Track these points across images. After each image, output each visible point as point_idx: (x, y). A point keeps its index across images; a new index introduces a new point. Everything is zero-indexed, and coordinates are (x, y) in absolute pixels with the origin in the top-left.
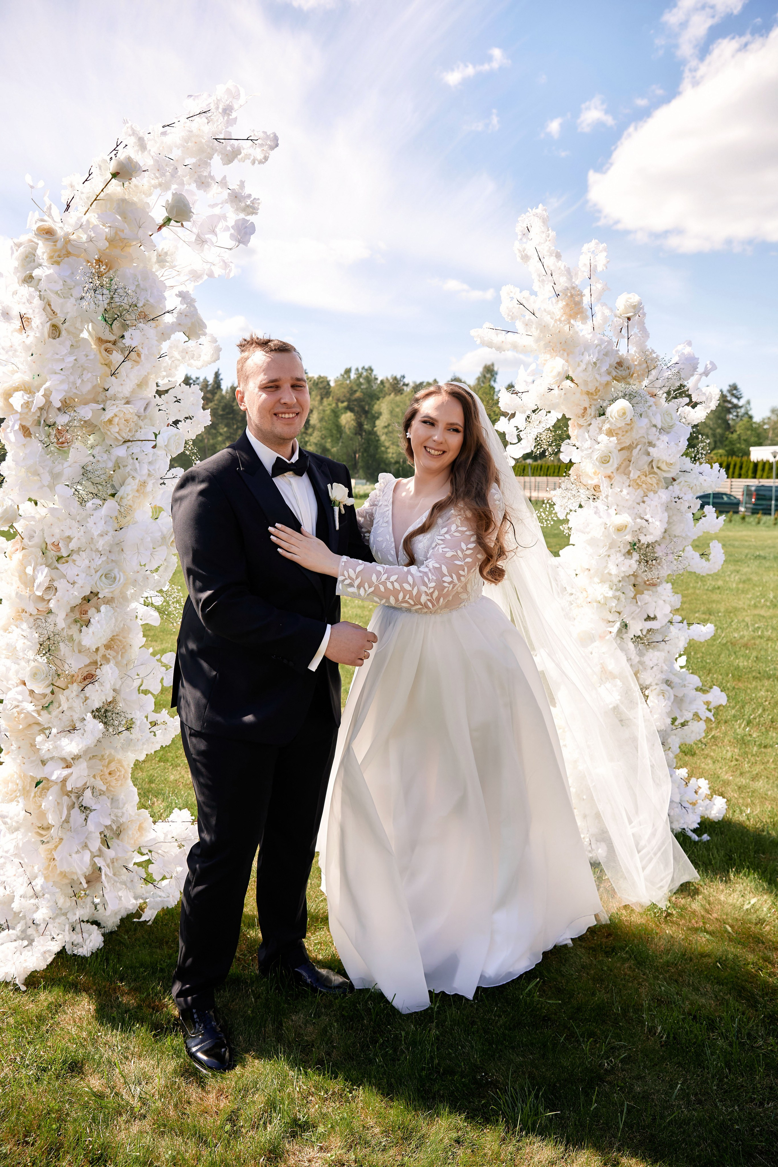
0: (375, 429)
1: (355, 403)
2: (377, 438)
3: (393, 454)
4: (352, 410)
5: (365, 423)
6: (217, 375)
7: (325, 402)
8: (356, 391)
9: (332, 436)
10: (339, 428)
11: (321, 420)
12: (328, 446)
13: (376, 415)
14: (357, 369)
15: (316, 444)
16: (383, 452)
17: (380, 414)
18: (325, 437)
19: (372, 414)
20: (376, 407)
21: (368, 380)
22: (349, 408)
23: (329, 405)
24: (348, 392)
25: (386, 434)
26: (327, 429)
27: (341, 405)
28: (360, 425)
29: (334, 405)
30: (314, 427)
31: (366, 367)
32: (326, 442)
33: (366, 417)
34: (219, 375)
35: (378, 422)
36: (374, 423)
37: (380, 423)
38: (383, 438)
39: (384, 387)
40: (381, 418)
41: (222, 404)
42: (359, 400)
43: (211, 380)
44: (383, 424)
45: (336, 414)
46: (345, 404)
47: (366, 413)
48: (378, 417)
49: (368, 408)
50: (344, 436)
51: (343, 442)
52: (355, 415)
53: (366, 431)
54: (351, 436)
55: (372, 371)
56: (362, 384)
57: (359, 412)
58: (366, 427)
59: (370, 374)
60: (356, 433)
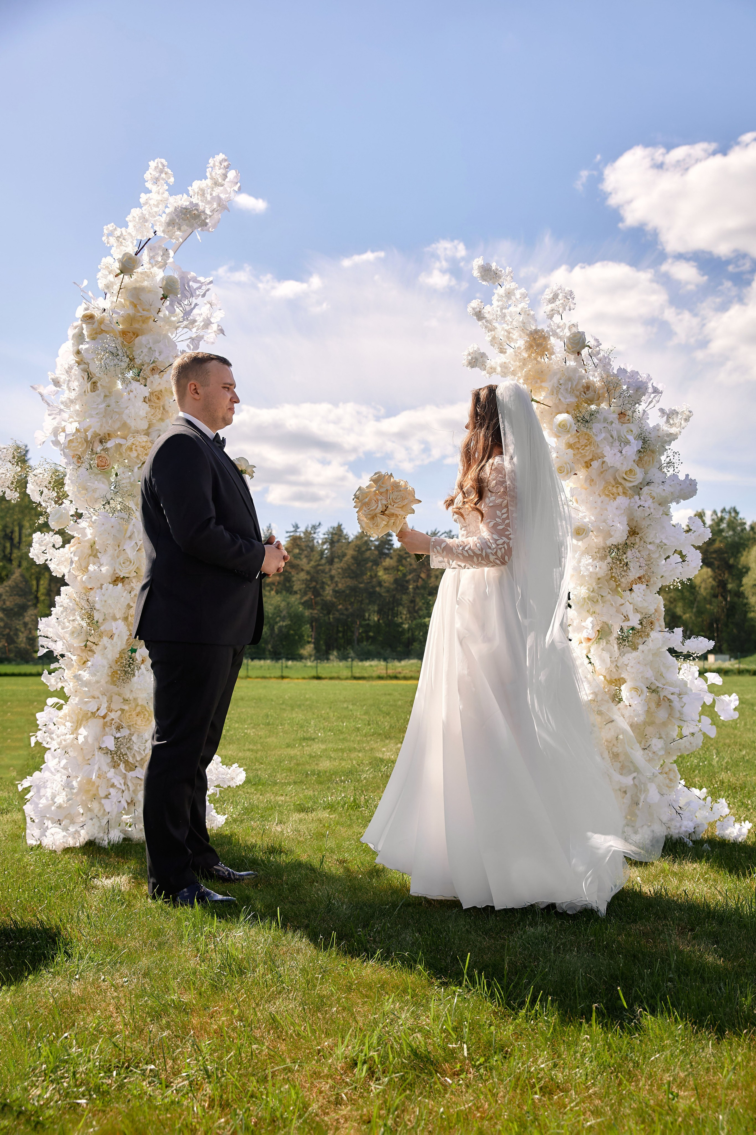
0: (742, 588)
1: (714, 556)
2: (745, 601)
5: (730, 581)
13: (744, 570)
14: (715, 512)
18: (675, 600)
19: (738, 569)
20: (743, 560)
21: (732, 525)
28: (722, 584)
31: (727, 509)
32: (675, 607)
33: (730, 573)
35: (745, 580)
36: (741, 581)
37: (749, 581)
40: (750, 573)
42: (719, 551)
44: (753, 582)
47: (730, 568)
48: (747, 572)
49: (731, 561)
50: (699, 598)
51: (697, 607)
52: (713, 570)
53: (730, 591)
54: (708, 597)
55: (737, 513)
56: (722, 531)
57: (718, 568)
58: (730, 586)
59: (734, 518)
60: (715, 596)
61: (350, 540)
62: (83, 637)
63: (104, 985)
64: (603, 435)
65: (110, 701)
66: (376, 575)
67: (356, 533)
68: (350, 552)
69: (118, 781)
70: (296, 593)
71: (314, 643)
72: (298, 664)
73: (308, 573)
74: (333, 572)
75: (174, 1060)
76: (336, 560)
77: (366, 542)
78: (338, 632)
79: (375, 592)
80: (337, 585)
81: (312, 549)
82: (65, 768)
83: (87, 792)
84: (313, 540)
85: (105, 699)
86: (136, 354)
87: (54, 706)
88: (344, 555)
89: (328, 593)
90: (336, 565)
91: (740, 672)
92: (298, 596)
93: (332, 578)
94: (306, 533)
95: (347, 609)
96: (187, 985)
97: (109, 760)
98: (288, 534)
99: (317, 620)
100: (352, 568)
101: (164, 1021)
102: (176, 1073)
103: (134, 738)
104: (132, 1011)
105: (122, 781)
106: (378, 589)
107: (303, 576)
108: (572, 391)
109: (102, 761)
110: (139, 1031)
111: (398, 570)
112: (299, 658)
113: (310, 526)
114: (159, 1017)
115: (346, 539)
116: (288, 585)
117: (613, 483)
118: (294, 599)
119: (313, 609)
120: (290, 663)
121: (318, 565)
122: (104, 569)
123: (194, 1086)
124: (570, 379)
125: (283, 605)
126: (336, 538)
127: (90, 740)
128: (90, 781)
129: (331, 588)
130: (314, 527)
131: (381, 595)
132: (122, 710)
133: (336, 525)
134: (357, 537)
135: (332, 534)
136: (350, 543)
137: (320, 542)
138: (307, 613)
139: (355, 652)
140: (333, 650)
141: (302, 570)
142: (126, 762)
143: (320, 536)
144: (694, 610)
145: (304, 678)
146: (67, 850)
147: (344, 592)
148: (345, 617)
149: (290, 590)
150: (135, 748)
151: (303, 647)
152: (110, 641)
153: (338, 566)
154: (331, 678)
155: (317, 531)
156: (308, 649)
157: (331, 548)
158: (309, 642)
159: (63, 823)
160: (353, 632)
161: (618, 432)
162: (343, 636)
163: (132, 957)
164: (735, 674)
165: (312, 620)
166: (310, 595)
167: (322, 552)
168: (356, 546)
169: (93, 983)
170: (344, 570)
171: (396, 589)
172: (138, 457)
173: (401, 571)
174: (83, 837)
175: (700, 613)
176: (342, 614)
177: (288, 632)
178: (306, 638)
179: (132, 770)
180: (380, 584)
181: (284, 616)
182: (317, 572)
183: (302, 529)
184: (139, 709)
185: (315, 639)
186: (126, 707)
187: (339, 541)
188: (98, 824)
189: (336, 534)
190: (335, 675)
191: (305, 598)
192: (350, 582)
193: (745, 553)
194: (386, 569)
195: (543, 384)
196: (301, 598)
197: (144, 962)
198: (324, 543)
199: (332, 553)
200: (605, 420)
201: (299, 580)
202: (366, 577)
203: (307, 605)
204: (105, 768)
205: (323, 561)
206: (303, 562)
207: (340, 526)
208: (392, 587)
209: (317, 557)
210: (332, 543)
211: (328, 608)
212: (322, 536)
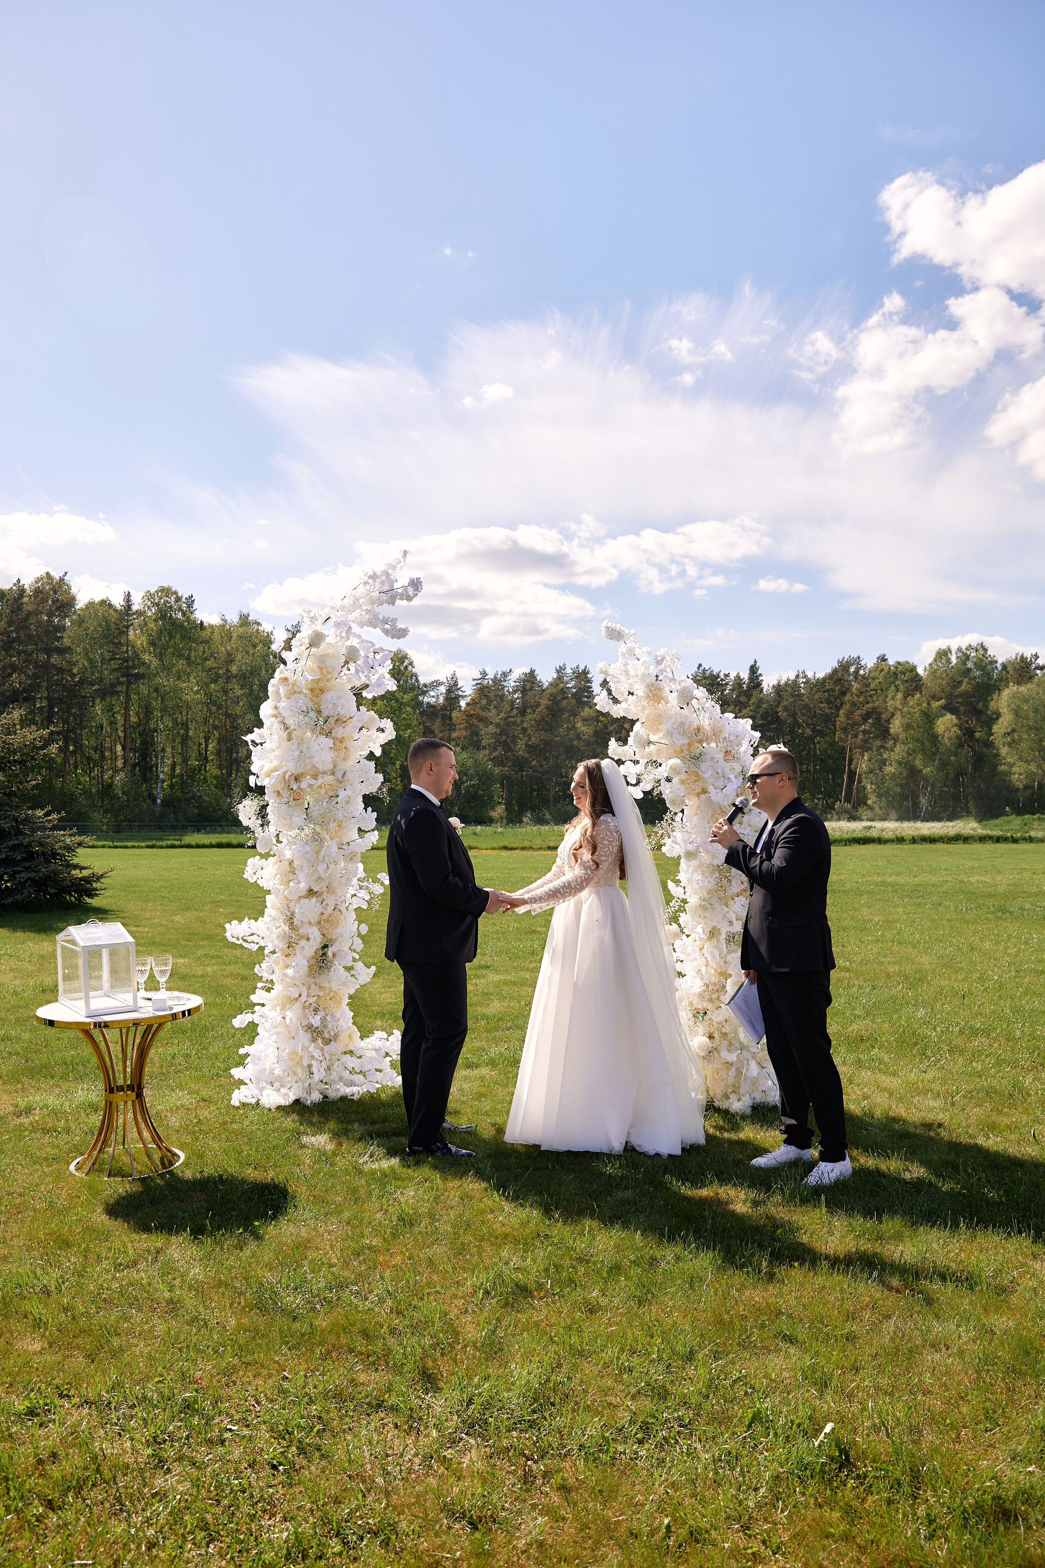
0: (991, 738)
1: (960, 700)
2: (994, 752)
3: (1020, 774)
4: (953, 711)
5: (977, 728)
6: (753, 669)
7: (911, 702)
8: (960, 683)
9: (924, 750)
10: (934, 738)
11: (908, 727)
12: (918, 763)
13: (994, 716)
14: (959, 650)
15: (899, 763)
16: (1003, 773)
17: (999, 715)
19: (987, 715)
20: (992, 705)
21: (979, 664)
22: (950, 708)
23: (918, 704)
24: (949, 684)
25: (1010, 745)
26: (917, 740)
27: (936, 704)
28: (967, 733)
29: (925, 705)
30: (896, 740)
33: (978, 720)
34: (757, 669)
35: (995, 728)
36: (991, 729)
37: (1000, 728)
38: (1004, 751)
39: (1008, 672)
40: (1000, 720)
41: (761, 711)
42: (965, 695)
43: (745, 675)
44: (1003, 731)
45: (929, 718)
46: (942, 702)
47: (978, 713)
48: (997, 719)
49: (980, 706)
50: (942, 749)
51: (940, 759)
52: (958, 718)
53: (977, 740)
54: (953, 749)
55: (985, 650)
56: (969, 670)
57: (965, 713)
58: (977, 735)
59: (983, 655)
60: (961, 745)
61: (545, 687)
62: (286, 940)
63: (321, 1231)
64: (710, 773)
65: (309, 988)
66: (574, 727)
67: (550, 680)
68: (545, 702)
69: (317, 1054)
70: (484, 748)
71: (505, 804)
72: (488, 829)
73: (497, 725)
74: (525, 725)
75: (369, 1284)
76: (529, 710)
77: (562, 689)
78: (533, 790)
79: (572, 746)
80: (530, 738)
81: (502, 698)
82: (275, 1042)
83: (292, 1060)
84: (503, 689)
85: (305, 988)
86: (323, 708)
87: (262, 988)
88: (539, 705)
89: (520, 747)
90: (529, 717)
91: (982, 839)
92: (487, 752)
93: (524, 730)
94: (495, 680)
95: (541, 766)
96: (376, 1233)
97: (310, 1037)
98: (475, 682)
99: (507, 778)
100: (546, 719)
101: (362, 1258)
102: (371, 1292)
103: (328, 1018)
104: (341, 1250)
105: (320, 1054)
106: (575, 743)
107: (492, 729)
108: (684, 733)
109: (304, 1037)
110: (346, 1264)
111: (598, 721)
112: (490, 821)
113: (500, 673)
114: (359, 1255)
115: (539, 686)
116: (475, 739)
117: (719, 812)
118: (481, 755)
119: (504, 766)
120: (479, 828)
121: (509, 717)
122: (302, 885)
123: (382, 1301)
124: (682, 724)
125: (470, 762)
126: (528, 685)
127: (294, 1020)
128: (294, 1053)
129: (523, 742)
130: (505, 674)
131: (578, 749)
132: (319, 996)
133: (528, 671)
134: (551, 684)
135: (524, 681)
136: (544, 691)
137: (511, 690)
138: (497, 770)
139: (550, 814)
140: (527, 811)
141: (491, 723)
142: (323, 1038)
143: (511, 683)
144: (936, 763)
145: (493, 849)
146: (280, 1108)
147: (537, 746)
148: (539, 775)
149: (478, 747)
150: (330, 1026)
151: (493, 808)
152: (307, 942)
153: (531, 717)
154: (523, 849)
155: (509, 678)
156: (499, 811)
157: (522, 698)
158: (500, 803)
159: (275, 1085)
160: (549, 791)
161: (723, 769)
162: (538, 795)
163: (338, 1212)
164: (975, 841)
165: (504, 780)
166: (500, 751)
167: (513, 702)
168: (551, 695)
169: (314, 1229)
170: (538, 722)
171: (596, 742)
172: (326, 793)
173: (602, 722)
174: (292, 1098)
175: (943, 765)
176: (536, 771)
177: (476, 792)
178: (496, 798)
179: (327, 1044)
180: (578, 738)
181: (471, 776)
182: (508, 724)
183: (491, 676)
184: (332, 994)
185: (506, 799)
186: (321, 994)
187: (531, 689)
188: (302, 1087)
189: (528, 681)
190: (527, 844)
191: (495, 754)
192: (544, 735)
193: (995, 697)
194: (584, 720)
195: (660, 727)
196: (490, 754)
197: (346, 1215)
198: (515, 692)
199: (524, 702)
200: (712, 758)
201: (487, 733)
202: (562, 731)
203: (497, 761)
204: (307, 1043)
205: (515, 712)
206: (492, 714)
207: (532, 672)
208: (592, 740)
209: (507, 707)
210: (524, 691)
211: (520, 764)
212: (513, 684)
